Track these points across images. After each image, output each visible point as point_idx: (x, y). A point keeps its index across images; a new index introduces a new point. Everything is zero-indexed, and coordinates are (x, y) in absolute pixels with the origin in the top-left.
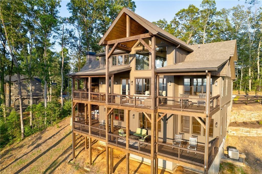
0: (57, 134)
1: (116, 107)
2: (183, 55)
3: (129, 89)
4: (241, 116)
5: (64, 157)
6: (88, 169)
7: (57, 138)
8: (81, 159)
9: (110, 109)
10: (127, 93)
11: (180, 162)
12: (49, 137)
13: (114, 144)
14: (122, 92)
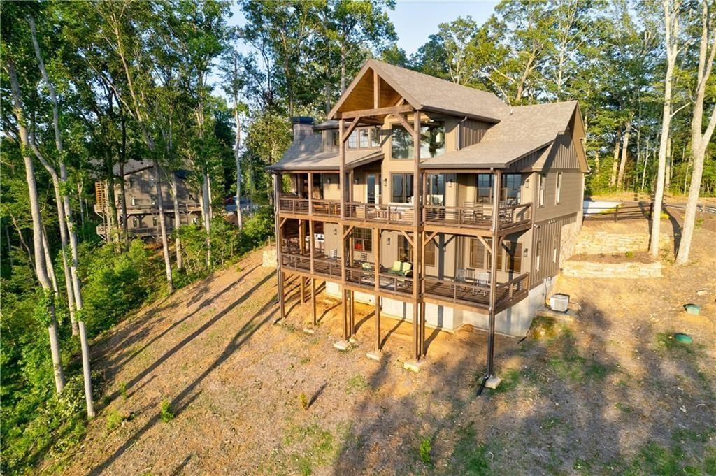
0: (239, 280)
1: (357, 224)
2: (477, 131)
3: (380, 193)
4: (597, 243)
5: (265, 316)
6: (310, 331)
7: (241, 290)
8: (295, 318)
9: (348, 227)
10: (377, 201)
11: (457, 305)
12: (224, 288)
13: (357, 284)
14: (368, 199)
